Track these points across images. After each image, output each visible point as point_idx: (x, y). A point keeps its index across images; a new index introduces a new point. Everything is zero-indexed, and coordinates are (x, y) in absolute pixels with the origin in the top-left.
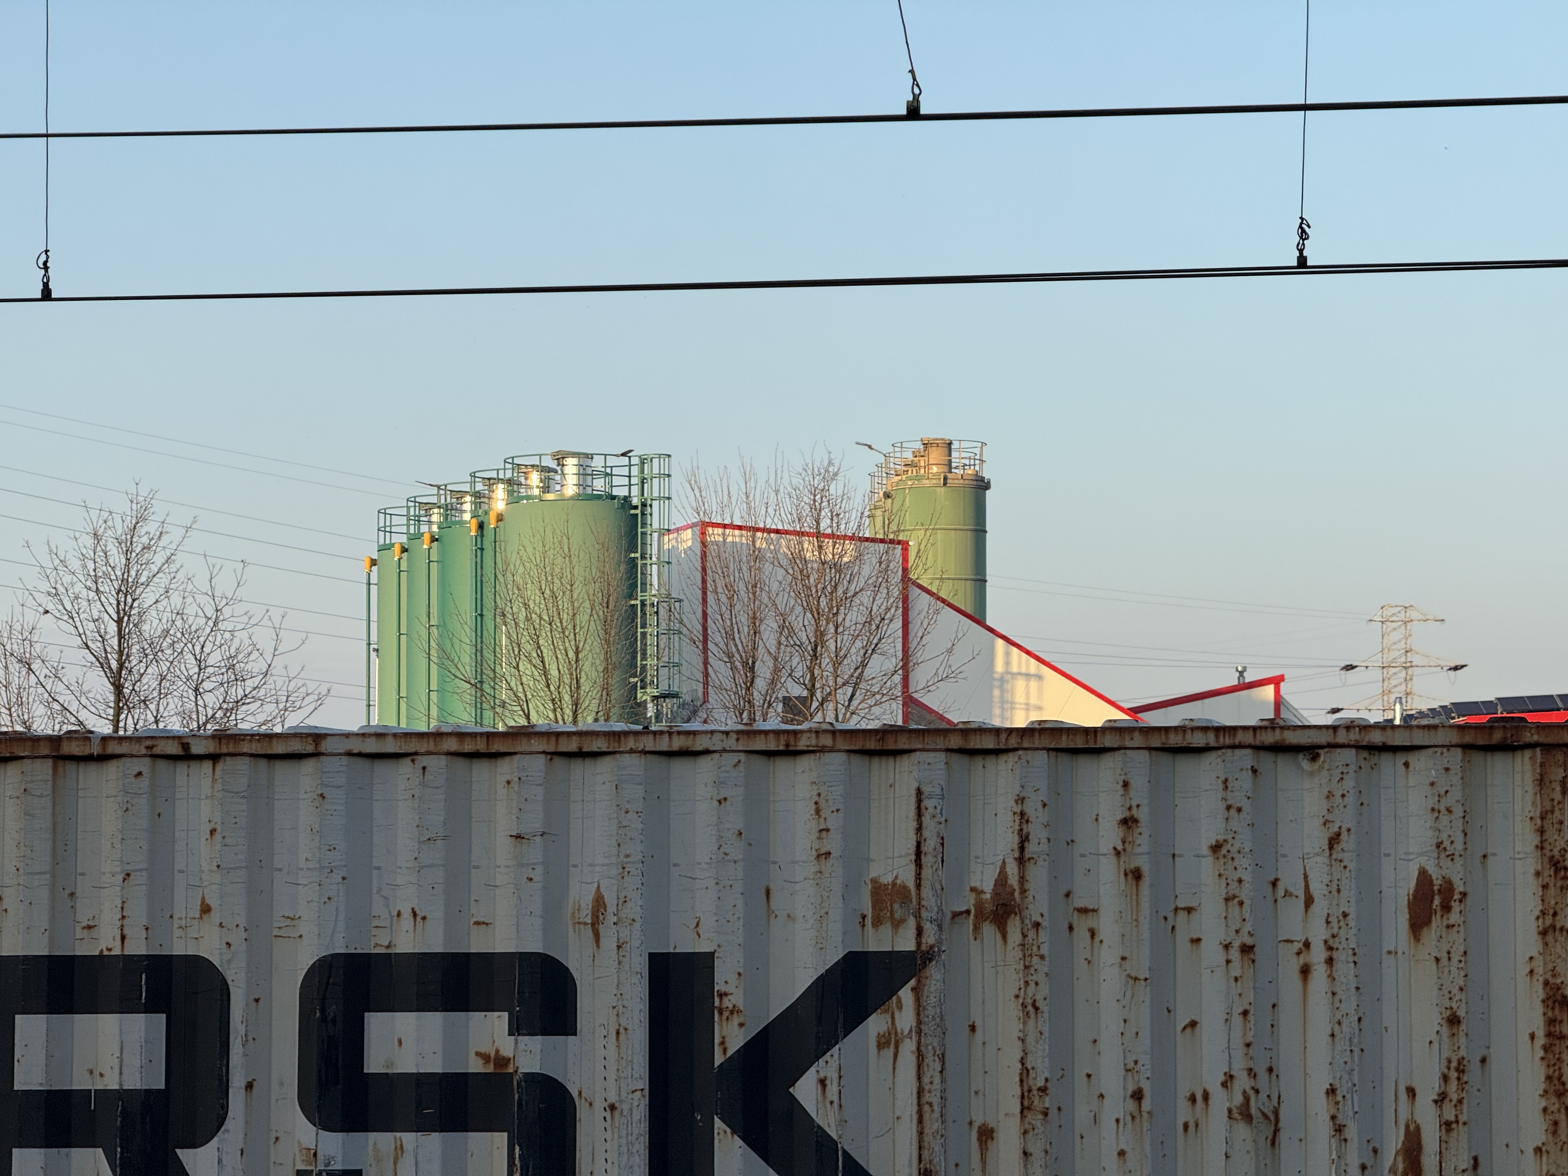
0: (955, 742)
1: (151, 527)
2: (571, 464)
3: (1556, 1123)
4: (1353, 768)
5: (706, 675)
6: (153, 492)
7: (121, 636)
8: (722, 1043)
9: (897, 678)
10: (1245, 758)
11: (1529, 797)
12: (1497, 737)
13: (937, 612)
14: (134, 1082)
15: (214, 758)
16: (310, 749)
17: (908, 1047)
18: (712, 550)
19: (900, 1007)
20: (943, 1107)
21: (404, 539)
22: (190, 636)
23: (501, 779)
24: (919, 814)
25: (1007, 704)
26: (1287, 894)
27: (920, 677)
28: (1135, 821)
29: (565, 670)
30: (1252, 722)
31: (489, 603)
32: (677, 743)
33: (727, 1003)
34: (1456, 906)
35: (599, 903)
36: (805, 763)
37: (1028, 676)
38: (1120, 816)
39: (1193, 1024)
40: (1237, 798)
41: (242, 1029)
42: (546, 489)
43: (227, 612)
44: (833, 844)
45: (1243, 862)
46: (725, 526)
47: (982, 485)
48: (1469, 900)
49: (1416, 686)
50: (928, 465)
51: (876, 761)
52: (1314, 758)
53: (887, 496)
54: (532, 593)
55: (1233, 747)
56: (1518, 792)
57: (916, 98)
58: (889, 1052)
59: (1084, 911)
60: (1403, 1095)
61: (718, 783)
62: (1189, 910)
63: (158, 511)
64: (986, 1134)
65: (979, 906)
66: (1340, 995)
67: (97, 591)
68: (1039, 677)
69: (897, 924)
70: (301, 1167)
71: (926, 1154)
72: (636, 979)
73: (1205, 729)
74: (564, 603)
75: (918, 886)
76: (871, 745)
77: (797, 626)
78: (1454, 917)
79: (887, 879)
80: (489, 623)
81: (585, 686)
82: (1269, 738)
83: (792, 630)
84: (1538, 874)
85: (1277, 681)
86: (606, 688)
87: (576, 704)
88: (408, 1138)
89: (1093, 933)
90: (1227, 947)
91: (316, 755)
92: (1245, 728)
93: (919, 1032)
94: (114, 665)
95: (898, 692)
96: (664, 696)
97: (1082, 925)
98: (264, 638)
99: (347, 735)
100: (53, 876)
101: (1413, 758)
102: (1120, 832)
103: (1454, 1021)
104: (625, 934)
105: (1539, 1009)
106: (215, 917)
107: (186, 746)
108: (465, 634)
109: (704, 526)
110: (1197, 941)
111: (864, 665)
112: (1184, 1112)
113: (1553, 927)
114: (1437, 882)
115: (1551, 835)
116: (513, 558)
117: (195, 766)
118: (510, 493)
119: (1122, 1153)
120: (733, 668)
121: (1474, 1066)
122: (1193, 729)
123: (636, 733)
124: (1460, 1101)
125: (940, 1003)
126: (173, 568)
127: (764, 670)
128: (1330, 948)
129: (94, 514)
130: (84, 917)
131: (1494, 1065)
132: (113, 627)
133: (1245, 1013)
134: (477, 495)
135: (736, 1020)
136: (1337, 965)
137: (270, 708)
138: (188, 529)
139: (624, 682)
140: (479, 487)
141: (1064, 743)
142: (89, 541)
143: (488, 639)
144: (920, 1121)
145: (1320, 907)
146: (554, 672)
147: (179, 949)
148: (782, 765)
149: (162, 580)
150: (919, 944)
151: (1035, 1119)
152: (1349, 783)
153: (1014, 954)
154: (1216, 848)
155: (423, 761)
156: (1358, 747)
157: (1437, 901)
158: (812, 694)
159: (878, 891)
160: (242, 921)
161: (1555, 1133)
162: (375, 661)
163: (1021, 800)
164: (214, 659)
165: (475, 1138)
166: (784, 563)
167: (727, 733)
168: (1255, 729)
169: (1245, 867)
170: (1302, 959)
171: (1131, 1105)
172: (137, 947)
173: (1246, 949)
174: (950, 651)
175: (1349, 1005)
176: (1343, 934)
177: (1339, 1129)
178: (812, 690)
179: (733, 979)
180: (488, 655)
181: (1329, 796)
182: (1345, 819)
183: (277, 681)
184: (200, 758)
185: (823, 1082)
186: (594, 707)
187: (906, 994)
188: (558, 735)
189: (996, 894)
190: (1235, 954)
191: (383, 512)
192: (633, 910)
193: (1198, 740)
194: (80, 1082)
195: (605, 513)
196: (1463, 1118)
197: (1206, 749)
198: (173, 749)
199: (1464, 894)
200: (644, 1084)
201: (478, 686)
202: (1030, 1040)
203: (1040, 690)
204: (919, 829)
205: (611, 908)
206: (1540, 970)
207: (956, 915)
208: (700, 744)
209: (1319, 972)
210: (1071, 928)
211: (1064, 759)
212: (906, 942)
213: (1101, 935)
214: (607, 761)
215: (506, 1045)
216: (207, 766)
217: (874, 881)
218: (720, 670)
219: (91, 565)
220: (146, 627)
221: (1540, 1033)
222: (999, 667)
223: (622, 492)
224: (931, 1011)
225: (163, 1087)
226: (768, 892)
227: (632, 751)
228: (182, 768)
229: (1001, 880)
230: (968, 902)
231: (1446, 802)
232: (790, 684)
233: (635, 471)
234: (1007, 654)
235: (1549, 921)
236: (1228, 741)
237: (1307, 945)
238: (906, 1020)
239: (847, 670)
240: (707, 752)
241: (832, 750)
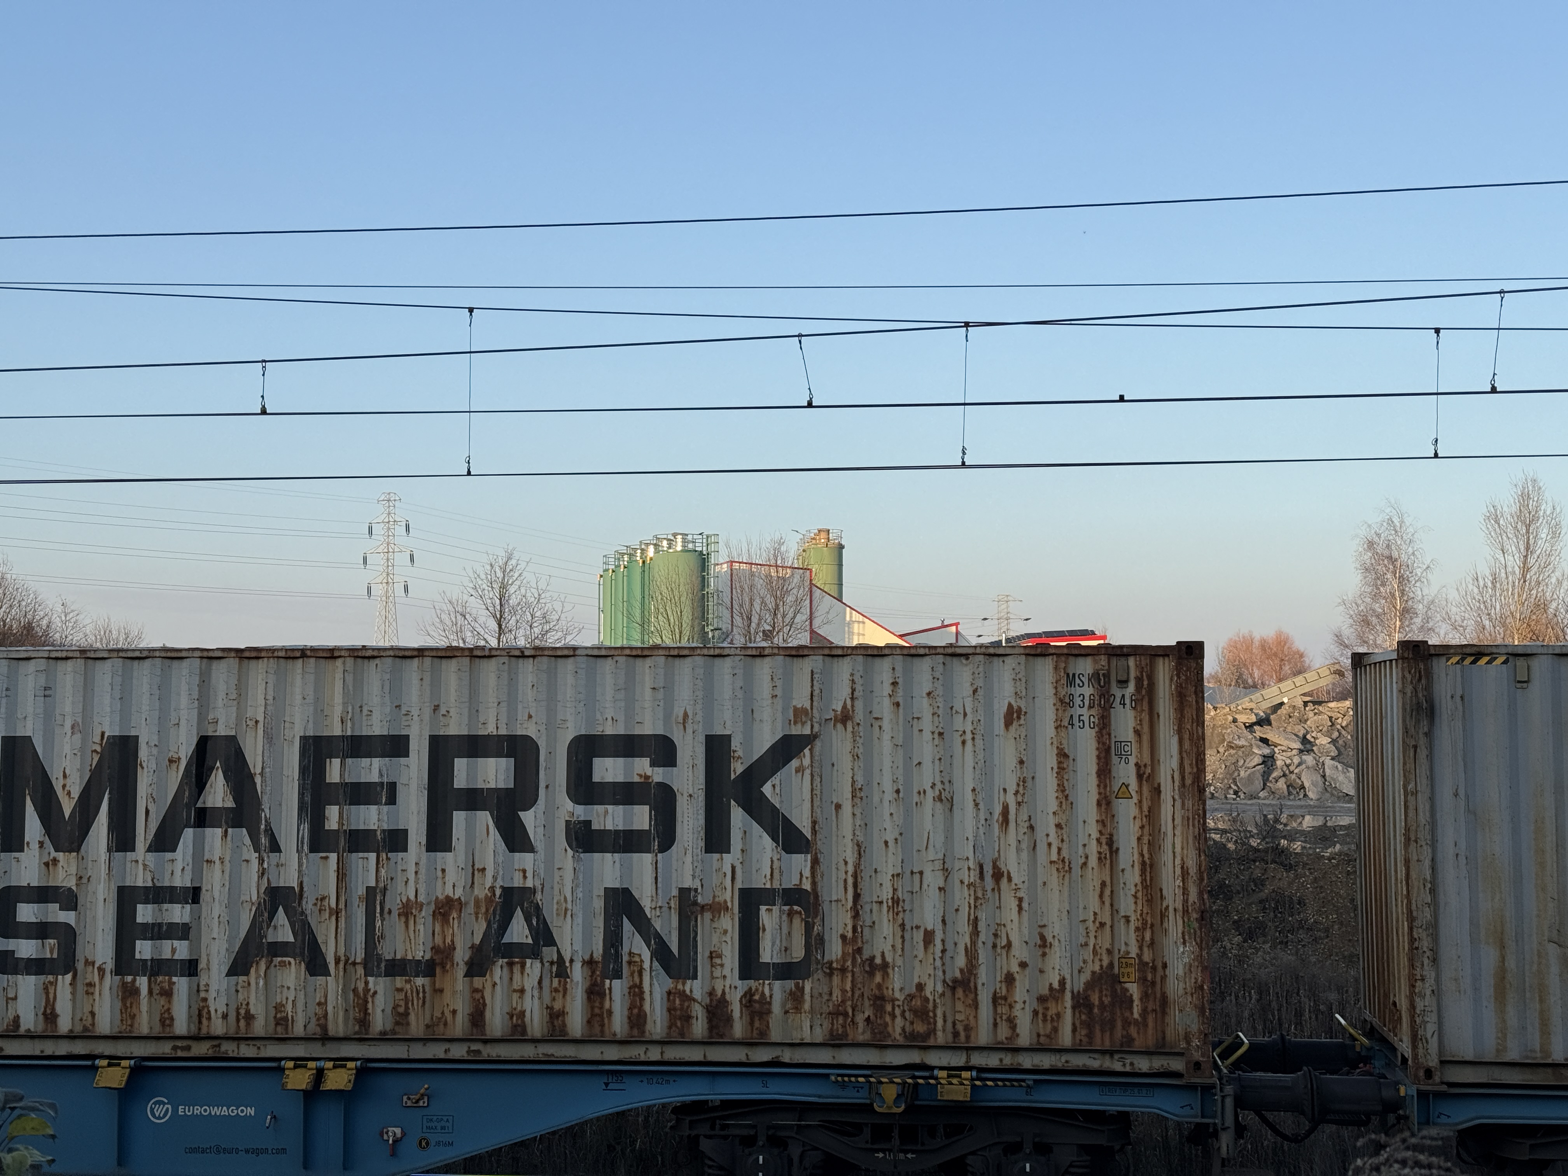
0: (827, 652)
1: (513, 562)
2: (679, 537)
3: (1061, 803)
4: (982, 662)
5: (732, 621)
6: (514, 549)
7: (501, 605)
8: (734, 770)
9: (807, 623)
10: (940, 658)
11: (1051, 674)
12: (1039, 651)
13: (823, 597)
14: (501, 785)
15: (534, 657)
16: (572, 653)
17: (808, 772)
18: (735, 572)
19: (804, 756)
20: (821, 796)
21: (613, 567)
22: (528, 605)
23: (647, 666)
24: (812, 680)
25: (851, 633)
26: (957, 712)
27: (816, 623)
28: (897, 683)
29: (676, 620)
30: (943, 644)
31: (647, 593)
32: (717, 652)
33: (736, 755)
34: (1022, 717)
35: (686, 715)
36: (767, 660)
37: (859, 622)
38: (891, 681)
39: (920, 763)
40: (937, 674)
41: (544, 765)
42: (669, 548)
43: (543, 596)
44: (778, 692)
45: (940, 699)
46: (740, 563)
47: (841, 547)
48: (1028, 715)
49: (1011, 626)
50: (820, 539)
51: (795, 659)
52: (967, 659)
53: (804, 551)
54: (664, 588)
55: (936, 654)
56: (1047, 673)
57: (811, 399)
58: (800, 774)
59: (877, 719)
60: (1002, 791)
61: (733, 668)
62: (918, 718)
63: (516, 555)
64: (838, 807)
65: (836, 717)
66: (977, 751)
67: (492, 587)
68: (864, 623)
69: (803, 724)
70: (567, 819)
71: (814, 814)
72: (700, 745)
73: (924, 647)
74: (676, 593)
75: (812, 709)
76: (794, 653)
77: (768, 602)
78: (1022, 722)
79: (799, 706)
80: (647, 601)
81: (684, 625)
82: (950, 651)
83: (766, 604)
84: (1054, 705)
85: (957, 624)
86: (693, 627)
87: (681, 633)
88: (610, 808)
89: (880, 727)
90: (933, 733)
91: (574, 656)
92: (940, 647)
93: (812, 766)
94: (498, 616)
95: (808, 628)
96: (716, 629)
97: (876, 724)
98: (558, 606)
99: (586, 648)
100: (470, 704)
101: (1006, 659)
102: (891, 688)
103: (1021, 762)
104: (696, 727)
105: (1055, 758)
106: (534, 720)
107: (522, 652)
108: (637, 605)
109: (732, 562)
110: (921, 731)
111: (794, 617)
112: (916, 798)
113: (1060, 726)
114: (1015, 708)
115: (1060, 689)
116: (656, 575)
117: (526, 660)
118: (655, 549)
119: (891, 814)
120: (743, 619)
121: (1029, 780)
122: (921, 647)
123: (700, 648)
124: (1024, 794)
125: (820, 755)
126: (522, 578)
127: (755, 620)
128: (973, 734)
129: (491, 557)
130: (482, 720)
131: (1037, 780)
132: (498, 602)
133: (940, 759)
134: (642, 550)
135: (740, 761)
136: (976, 741)
137: (560, 634)
138: (528, 563)
139: (700, 624)
140: (643, 547)
141: (870, 652)
142: (489, 567)
143: (646, 607)
144: (812, 801)
145: (970, 717)
146: (672, 620)
147: (519, 733)
148: (758, 660)
149: (518, 583)
150: (812, 731)
151: (858, 801)
152: (981, 669)
153: (849, 735)
154: (929, 694)
155: (616, 658)
156: (984, 654)
157: (1015, 715)
158: (774, 629)
159: (796, 710)
160: (544, 721)
161: (1061, 806)
162: (602, 615)
163: (852, 675)
164: (538, 614)
165: (636, 808)
166: (763, 577)
167: (736, 648)
168: (944, 647)
169: (940, 702)
170: (962, 738)
171: (895, 795)
172: (503, 731)
173: (941, 734)
174: (828, 613)
175: (981, 756)
176: (978, 728)
177: (977, 805)
178: (774, 628)
179: (738, 745)
180: (646, 613)
181: (973, 673)
182: (980, 683)
183: (563, 623)
184: (528, 657)
185: (774, 786)
186: (688, 634)
187: (807, 751)
188: (670, 648)
189: (842, 712)
190: (936, 736)
191: (605, 556)
192: (699, 718)
193: (922, 651)
194: (480, 785)
195: (693, 557)
196: (1025, 800)
197: (925, 655)
198: (518, 653)
199: (1026, 713)
200: (703, 787)
201: (642, 625)
202: (856, 769)
203: (864, 628)
204: (812, 686)
205: (691, 717)
206: (1055, 743)
207: (826, 720)
208: (726, 652)
209: (969, 743)
210: (872, 725)
211: (870, 659)
212: (807, 731)
213: (884, 728)
214: (689, 659)
215: (649, 771)
216: (531, 659)
217: (794, 707)
218: (738, 620)
219: (489, 577)
220: (511, 602)
221: (1055, 767)
222: (848, 618)
223: (699, 549)
224: (816, 758)
225: (512, 786)
226: (752, 711)
227: (699, 655)
228: (521, 660)
229: (844, 707)
230: (831, 715)
231: (1019, 676)
232: (765, 625)
233: (705, 541)
234: (851, 613)
235: (1059, 723)
236: (934, 652)
237: (964, 732)
238: (807, 761)
239: (787, 620)
240: (728, 655)
241: (778, 655)
